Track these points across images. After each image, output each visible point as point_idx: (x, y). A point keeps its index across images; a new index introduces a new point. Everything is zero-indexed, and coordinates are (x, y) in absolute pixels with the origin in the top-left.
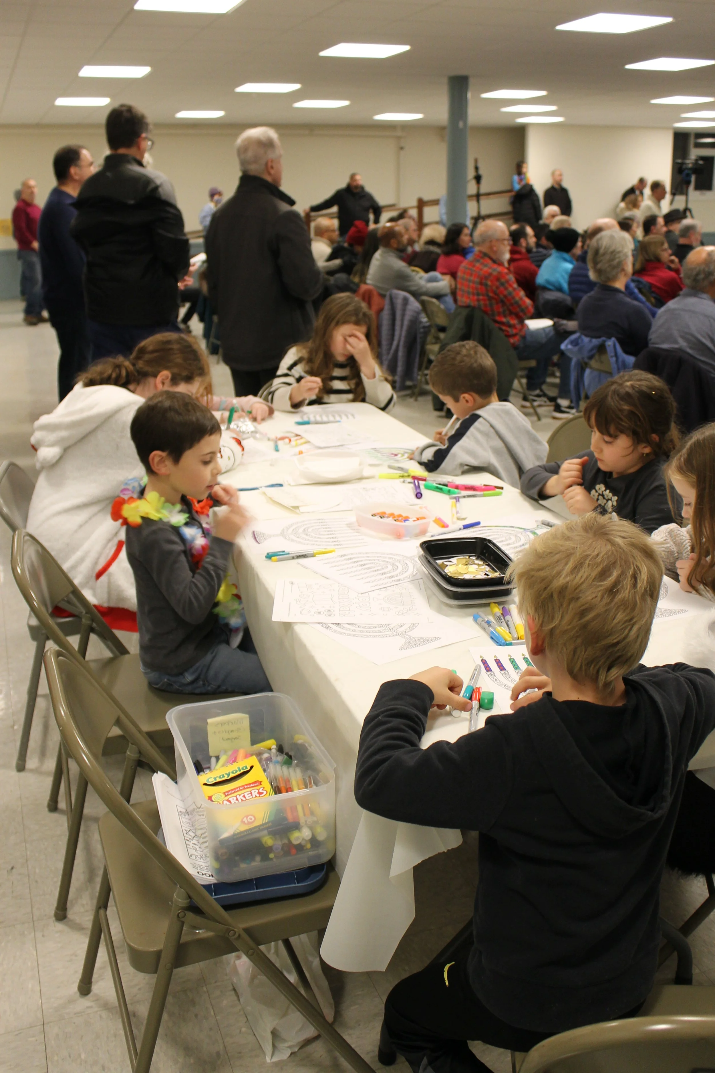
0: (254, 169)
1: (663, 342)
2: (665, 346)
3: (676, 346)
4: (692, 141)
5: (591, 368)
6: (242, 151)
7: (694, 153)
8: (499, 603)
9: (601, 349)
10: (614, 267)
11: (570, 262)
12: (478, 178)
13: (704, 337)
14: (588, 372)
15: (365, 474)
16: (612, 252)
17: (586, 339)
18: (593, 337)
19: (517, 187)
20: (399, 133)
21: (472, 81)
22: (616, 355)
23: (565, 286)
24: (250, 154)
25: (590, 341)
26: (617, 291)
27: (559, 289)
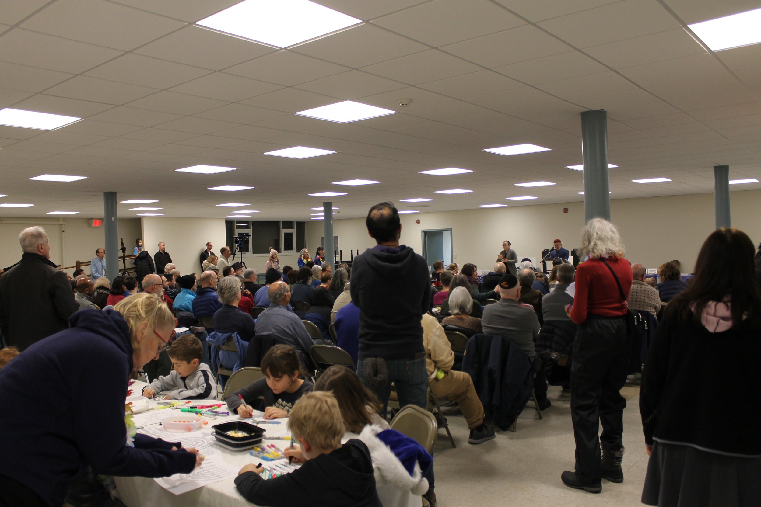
0: (30, 250)
1: (263, 331)
2: (265, 333)
3: (271, 333)
4: (236, 225)
5: (222, 350)
6: (23, 240)
7: (237, 232)
8: (258, 447)
9: (229, 339)
10: (232, 296)
11: (192, 295)
12: (124, 249)
13: (285, 327)
14: (221, 352)
15: (150, 407)
16: (230, 288)
17: (220, 334)
18: (223, 333)
19: (137, 254)
20: (61, 223)
21: (118, 195)
22: (238, 341)
23: (191, 308)
24: (27, 242)
25: (222, 335)
26: (235, 307)
27: (188, 310)
